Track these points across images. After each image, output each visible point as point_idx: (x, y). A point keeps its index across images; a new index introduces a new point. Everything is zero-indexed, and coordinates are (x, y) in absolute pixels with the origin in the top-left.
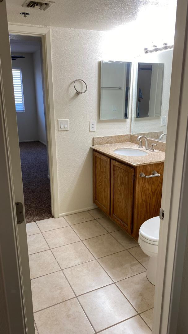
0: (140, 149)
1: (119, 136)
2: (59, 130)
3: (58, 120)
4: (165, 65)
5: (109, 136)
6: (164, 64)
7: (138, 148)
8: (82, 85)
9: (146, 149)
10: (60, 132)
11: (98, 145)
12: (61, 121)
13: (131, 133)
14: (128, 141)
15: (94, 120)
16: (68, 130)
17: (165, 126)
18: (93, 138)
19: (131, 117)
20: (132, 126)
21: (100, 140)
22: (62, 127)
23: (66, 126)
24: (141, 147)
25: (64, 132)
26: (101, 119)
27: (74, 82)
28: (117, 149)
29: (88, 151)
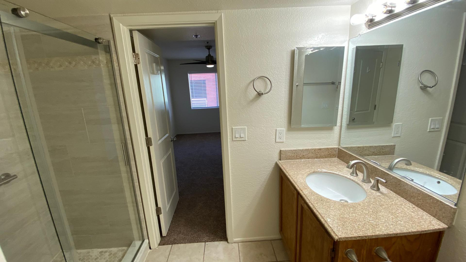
0: (352, 177)
1: (320, 149)
2: (234, 140)
3: (232, 128)
4: (404, 47)
5: (305, 148)
6: (402, 45)
7: (349, 176)
8: (266, 83)
9: (364, 181)
10: (235, 142)
11: (287, 159)
12: (236, 128)
13: (339, 145)
14: (336, 157)
15: (282, 128)
16: (246, 140)
17: (400, 137)
18: (281, 151)
19: (341, 124)
20: (342, 136)
21: (290, 154)
22: (237, 136)
23: (242, 135)
24: (355, 175)
25: (240, 142)
26: (292, 127)
27: (254, 80)
28: (314, 172)
29: (273, 166)
